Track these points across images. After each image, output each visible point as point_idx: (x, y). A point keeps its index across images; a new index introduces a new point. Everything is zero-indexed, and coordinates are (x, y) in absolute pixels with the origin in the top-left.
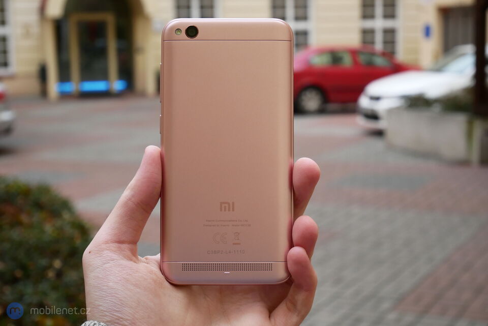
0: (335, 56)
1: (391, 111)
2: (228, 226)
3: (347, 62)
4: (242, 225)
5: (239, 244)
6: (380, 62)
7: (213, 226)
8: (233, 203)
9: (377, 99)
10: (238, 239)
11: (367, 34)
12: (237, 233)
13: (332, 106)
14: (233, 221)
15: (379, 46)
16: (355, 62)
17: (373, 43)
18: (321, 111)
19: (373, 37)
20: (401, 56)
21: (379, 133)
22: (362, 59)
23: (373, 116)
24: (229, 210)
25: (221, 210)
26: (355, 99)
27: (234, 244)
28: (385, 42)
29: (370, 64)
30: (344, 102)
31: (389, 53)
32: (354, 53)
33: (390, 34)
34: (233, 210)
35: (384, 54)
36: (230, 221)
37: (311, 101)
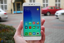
0: (52, 8)
1: (59, 15)
3: (53, 8)
6: (58, 8)
9: (58, 13)
11: (56, 4)
15: (58, 6)
16: (54, 8)
17: (57, 5)
18: (50, 15)
21: (58, 18)
22: (55, 8)
23: (57, 16)
26: (55, 13)
28: (59, 5)
29: (57, 9)
30: (53, 14)
31: (59, 7)
32: (54, 7)
33: (59, 4)
37: (48, 14)
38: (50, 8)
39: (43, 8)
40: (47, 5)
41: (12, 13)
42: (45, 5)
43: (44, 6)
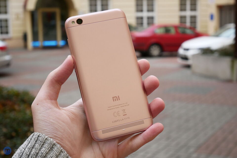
0: (167, 29)
1: (194, 56)
2: (119, 107)
3: (173, 32)
4: (125, 106)
5: (126, 115)
6: (189, 32)
7: (112, 109)
8: (118, 96)
9: (187, 50)
10: (125, 113)
11: (182, 18)
12: (124, 110)
13: (165, 53)
14: (121, 105)
15: (188, 24)
16: (177, 32)
17: (185, 22)
18: (160, 56)
19: (185, 20)
20: (199, 29)
21: (188, 67)
22: (180, 30)
23: (185, 58)
24: (117, 100)
25: (114, 101)
27: (124, 115)
28: (191, 22)
29: (184, 33)
30: (171, 51)
31: (193, 28)
32: (176, 27)
33: (193, 18)
34: (119, 100)
35: (191, 28)
36: (119, 105)
37: (155, 51)
38: (159, 32)
39: (136, 29)
40: (151, 20)
41: (26, 46)
42: (145, 21)
43: (142, 24)
